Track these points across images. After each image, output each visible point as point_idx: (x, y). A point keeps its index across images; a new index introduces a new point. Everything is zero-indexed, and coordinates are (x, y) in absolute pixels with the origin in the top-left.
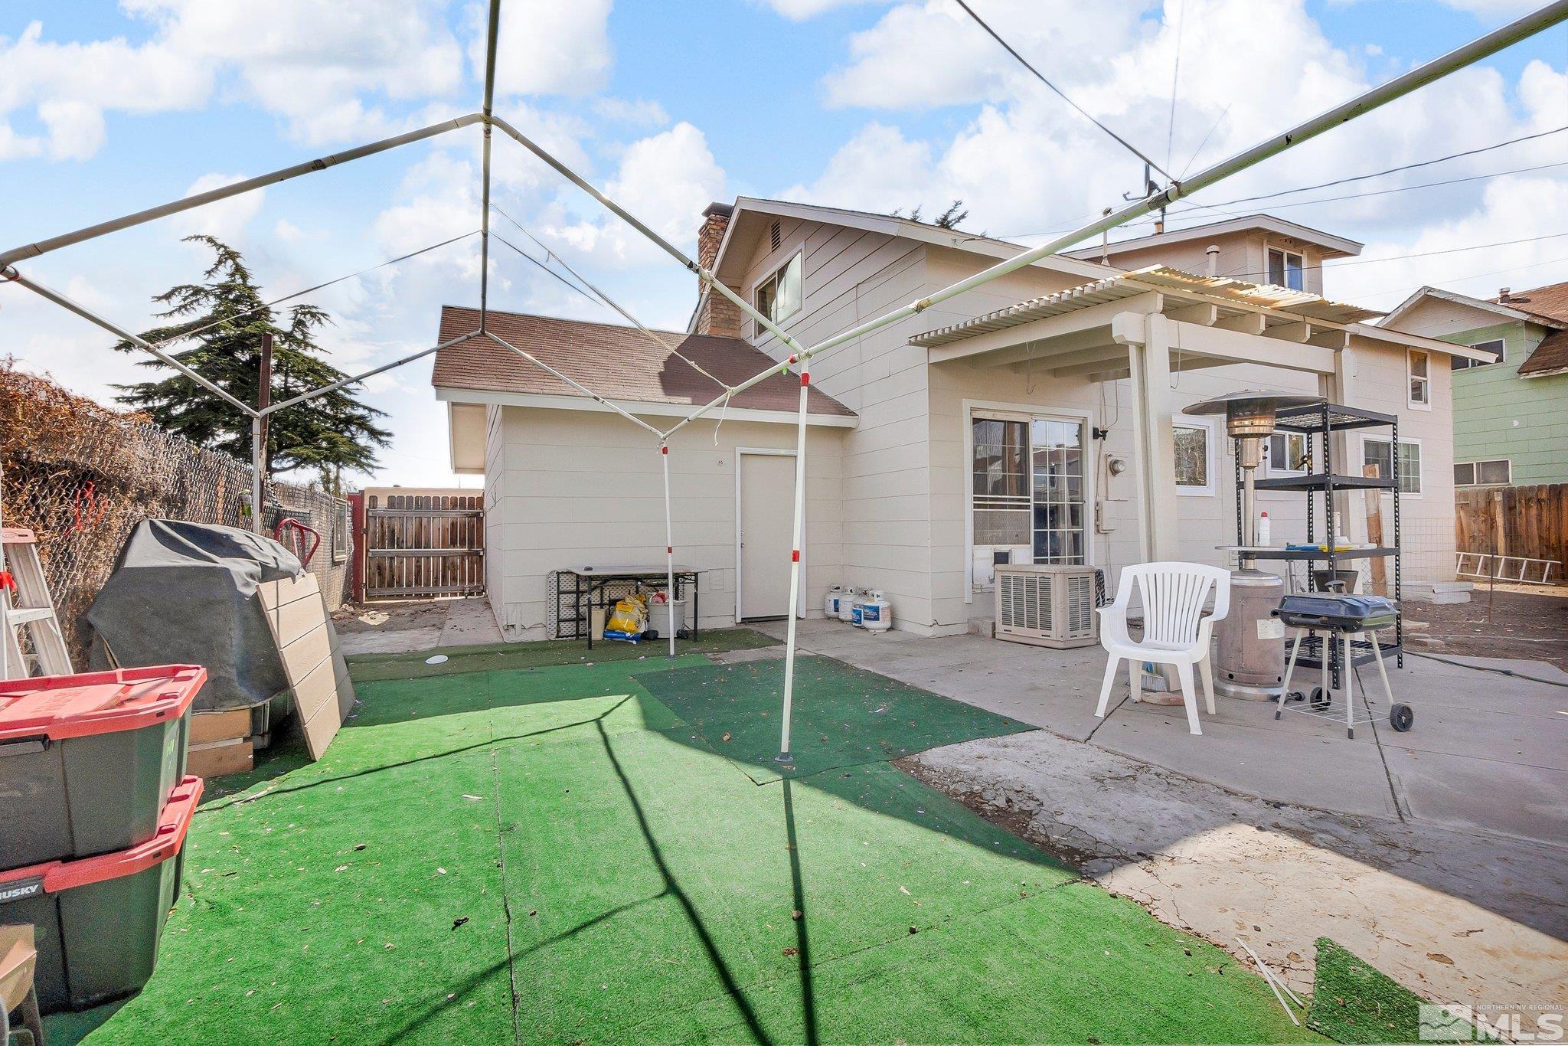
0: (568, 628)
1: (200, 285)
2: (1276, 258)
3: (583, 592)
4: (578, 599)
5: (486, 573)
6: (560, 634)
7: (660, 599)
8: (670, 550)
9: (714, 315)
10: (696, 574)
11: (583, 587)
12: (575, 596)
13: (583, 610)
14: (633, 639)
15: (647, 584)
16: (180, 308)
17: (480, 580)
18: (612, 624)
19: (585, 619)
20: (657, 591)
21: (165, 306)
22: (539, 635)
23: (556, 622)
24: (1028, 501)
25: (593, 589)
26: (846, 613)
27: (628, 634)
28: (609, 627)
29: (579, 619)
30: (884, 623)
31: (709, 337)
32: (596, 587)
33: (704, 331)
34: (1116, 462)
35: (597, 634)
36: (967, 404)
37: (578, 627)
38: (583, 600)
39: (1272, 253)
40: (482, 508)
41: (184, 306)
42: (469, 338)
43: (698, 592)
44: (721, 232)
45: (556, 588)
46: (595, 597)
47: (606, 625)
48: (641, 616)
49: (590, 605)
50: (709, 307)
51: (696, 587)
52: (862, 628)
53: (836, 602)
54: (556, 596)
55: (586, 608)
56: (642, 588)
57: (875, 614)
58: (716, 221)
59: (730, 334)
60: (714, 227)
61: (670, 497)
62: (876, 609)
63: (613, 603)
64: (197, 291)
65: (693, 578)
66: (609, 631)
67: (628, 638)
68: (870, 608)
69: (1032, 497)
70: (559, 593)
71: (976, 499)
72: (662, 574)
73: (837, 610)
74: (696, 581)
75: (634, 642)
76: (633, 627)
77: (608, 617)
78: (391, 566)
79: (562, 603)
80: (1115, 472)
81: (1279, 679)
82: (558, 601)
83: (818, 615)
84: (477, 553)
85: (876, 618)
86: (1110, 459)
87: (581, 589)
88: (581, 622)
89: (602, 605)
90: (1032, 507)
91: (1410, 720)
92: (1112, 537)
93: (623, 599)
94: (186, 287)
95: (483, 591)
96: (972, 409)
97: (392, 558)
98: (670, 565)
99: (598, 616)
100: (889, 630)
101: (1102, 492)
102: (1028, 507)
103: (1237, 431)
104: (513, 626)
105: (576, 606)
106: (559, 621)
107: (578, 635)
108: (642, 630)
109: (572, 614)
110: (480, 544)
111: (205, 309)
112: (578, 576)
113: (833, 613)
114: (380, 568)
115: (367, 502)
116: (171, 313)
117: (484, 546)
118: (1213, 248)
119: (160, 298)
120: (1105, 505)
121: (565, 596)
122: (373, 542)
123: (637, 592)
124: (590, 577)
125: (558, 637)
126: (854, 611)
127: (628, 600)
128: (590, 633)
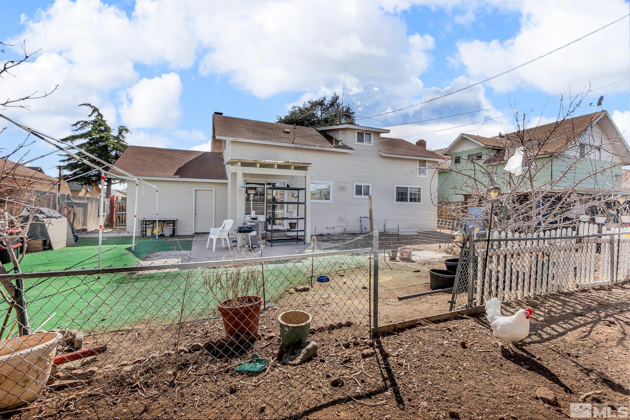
1: (87, 120)
6: (142, 234)
12: (145, 225)
13: (147, 229)
16: (80, 128)
21: (75, 128)
27: (156, 235)
28: (153, 233)
31: (211, 153)
32: (150, 223)
35: (149, 235)
39: (359, 133)
41: (82, 127)
45: (140, 223)
48: (160, 230)
54: (140, 225)
64: (86, 122)
77: (153, 231)
78: (122, 217)
87: (146, 223)
94: (82, 121)
96: (245, 180)
97: (122, 215)
99: (150, 230)
104: (129, 232)
105: (145, 228)
106: (141, 231)
108: (160, 234)
109: (144, 230)
111: (88, 129)
114: (119, 218)
115: (115, 199)
116: (77, 130)
118: (340, 132)
119: (73, 125)
122: (117, 210)
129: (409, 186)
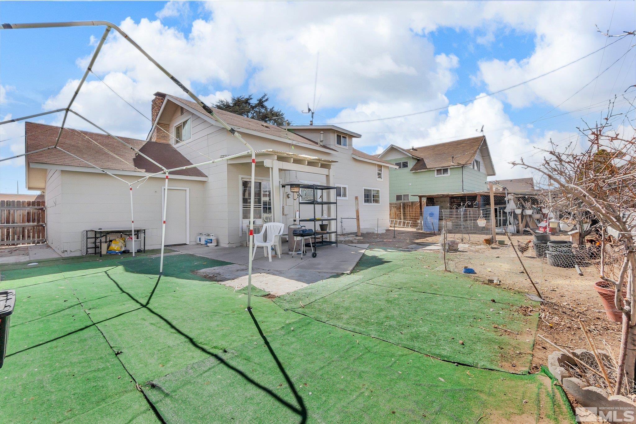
0: (91, 251)
2: (339, 137)
3: (98, 238)
4: (96, 240)
5: (47, 234)
6: (88, 253)
7: (130, 239)
8: (133, 222)
9: (158, 134)
10: (145, 230)
11: (98, 236)
12: (94, 239)
13: (98, 244)
14: (119, 253)
15: (124, 234)
17: (43, 237)
18: (110, 248)
19: (99, 247)
20: (130, 236)
22: (78, 254)
23: (86, 249)
24: (261, 206)
25: (102, 237)
26: (203, 242)
27: (117, 251)
28: (109, 249)
29: (96, 247)
30: (214, 244)
31: (156, 143)
32: (104, 235)
33: (154, 140)
34: (289, 194)
35: (104, 251)
36: (240, 177)
37: (95, 250)
38: (98, 240)
39: (337, 135)
40: (44, 206)
42: (49, 149)
43: (146, 236)
44: (161, 104)
45: (86, 236)
46: (103, 239)
47: (108, 248)
48: (122, 245)
49: (101, 242)
50: (156, 131)
51: (145, 234)
52: (207, 246)
53: (200, 238)
54: (86, 239)
55: (99, 243)
56: (123, 235)
57: (211, 241)
58: (159, 99)
59: (165, 142)
60: (158, 101)
61: (133, 204)
62: (211, 240)
63: (111, 241)
65: (144, 231)
66: (109, 251)
67: (117, 253)
68: (209, 239)
69: (262, 205)
70: (87, 238)
71: (243, 205)
72: (130, 230)
73: (200, 241)
74: (145, 232)
75: (120, 254)
76: (119, 249)
77: (109, 246)
79: (88, 242)
80: (289, 197)
81: (299, 250)
82: (87, 241)
83: (194, 243)
84: (42, 225)
85: (211, 243)
86: (287, 193)
87: (97, 236)
88: (97, 249)
89: (106, 242)
90: (262, 208)
91: (316, 255)
92: (287, 216)
93: (115, 240)
95: (45, 241)
96: (242, 178)
98: (133, 227)
99: (104, 246)
100: (216, 246)
101: (285, 203)
102: (261, 208)
103: (292, 191)
104: (66, 251)
105: (95, 243)
106: (87, 248)
107: (95, 253)
108: (123, 250)
109: (93, 245)
110: (44, 221)
112: (96, 232)
113: (199, 242)
117: (46, 222)
118: (322, 132)
120: (285, 207)
121: (90, 239)
123: (121, 237)
124: (101, 232)
125: (87, 254)
126: (205, 241)
127: (117, 240)
128: (101, 251)
129: (372, 189)
